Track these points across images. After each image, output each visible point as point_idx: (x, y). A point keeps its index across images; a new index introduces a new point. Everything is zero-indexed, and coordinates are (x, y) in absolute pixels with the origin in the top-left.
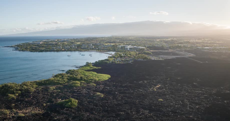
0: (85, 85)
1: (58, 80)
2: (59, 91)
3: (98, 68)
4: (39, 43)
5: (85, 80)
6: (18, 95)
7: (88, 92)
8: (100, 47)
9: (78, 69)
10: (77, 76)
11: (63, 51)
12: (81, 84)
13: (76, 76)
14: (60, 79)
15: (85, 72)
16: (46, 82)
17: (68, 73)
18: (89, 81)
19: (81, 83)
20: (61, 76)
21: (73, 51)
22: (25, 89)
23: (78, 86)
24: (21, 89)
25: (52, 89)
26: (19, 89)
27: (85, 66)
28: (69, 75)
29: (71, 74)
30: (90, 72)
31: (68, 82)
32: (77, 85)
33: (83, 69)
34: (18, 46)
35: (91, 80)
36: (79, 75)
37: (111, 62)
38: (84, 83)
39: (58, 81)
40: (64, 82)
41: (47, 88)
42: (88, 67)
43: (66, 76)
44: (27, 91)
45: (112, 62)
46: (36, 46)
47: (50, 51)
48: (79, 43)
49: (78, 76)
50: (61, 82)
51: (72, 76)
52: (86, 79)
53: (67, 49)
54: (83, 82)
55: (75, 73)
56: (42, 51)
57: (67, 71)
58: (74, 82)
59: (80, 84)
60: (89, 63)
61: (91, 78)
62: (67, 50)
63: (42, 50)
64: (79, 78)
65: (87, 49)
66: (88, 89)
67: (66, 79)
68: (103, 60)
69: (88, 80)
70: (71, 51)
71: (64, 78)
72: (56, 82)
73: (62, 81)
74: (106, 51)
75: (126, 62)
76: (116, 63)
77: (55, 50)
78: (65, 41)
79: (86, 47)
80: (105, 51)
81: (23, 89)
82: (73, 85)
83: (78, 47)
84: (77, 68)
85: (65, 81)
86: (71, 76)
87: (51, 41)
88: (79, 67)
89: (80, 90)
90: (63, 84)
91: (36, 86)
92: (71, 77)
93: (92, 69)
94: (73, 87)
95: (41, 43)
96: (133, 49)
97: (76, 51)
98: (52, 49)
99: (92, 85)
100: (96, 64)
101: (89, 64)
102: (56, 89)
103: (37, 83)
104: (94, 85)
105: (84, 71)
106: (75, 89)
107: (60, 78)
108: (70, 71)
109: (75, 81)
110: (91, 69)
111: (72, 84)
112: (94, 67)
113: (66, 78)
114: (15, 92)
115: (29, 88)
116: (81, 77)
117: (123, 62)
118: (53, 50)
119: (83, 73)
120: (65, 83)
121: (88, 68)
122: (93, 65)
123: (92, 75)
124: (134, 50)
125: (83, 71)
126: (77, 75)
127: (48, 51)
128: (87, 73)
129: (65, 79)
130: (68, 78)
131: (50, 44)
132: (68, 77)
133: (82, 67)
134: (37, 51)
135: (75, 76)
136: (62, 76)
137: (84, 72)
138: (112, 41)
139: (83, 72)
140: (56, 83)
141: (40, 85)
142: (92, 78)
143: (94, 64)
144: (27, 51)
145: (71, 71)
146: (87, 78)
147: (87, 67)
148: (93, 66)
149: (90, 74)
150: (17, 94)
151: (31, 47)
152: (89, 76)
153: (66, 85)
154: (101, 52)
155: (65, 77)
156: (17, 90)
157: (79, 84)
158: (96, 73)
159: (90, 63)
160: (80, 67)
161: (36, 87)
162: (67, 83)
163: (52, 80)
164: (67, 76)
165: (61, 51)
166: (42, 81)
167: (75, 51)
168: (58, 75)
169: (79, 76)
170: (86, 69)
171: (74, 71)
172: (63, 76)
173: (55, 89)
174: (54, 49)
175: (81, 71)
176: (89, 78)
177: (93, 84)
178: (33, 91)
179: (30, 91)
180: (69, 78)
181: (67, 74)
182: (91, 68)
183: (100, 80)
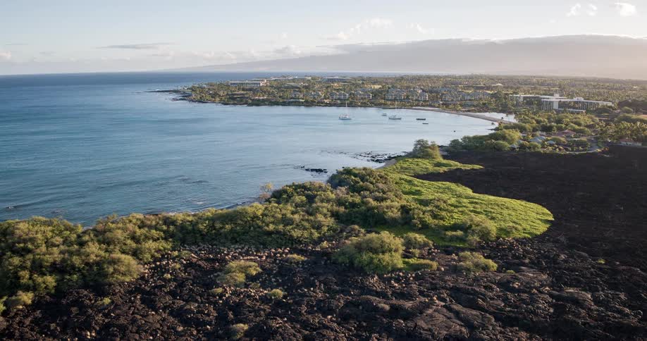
0: (435, 264)
1: (286, 221)
2: (279, 292)
3: (468, 167)
4: (257, 84)
5: (424, 228)
6: (29, 302)
7: (467, 323)
8: (448, 98)
9: (383, 167)
10: (383, 199)
11: (327, 105)
12: (407, 255)
13: (376, 199)
14: (296, 217)
15: (416, 181)
16: (218, 225)
17: (341, 183)
18: (449, 233)
19: (409, 244)
20: (304, 198)
21: (361, 106)
22: (87, 264)
23: (395, 269)
24: (63, 260)
25: (241, 278)
26: (54, 264)
27: (412, 155)
28: (342, 192)
29: (354, 189)
30: (439, 184)
31: (335, 235)
32: (387, 257)
33: (405, 166)
34: (193, 90)
35: (459, 233)
36: (391, 195)
37: (516, 145)
38: (426, 245)
39: (281, 227)
40: (316, 235)
41: (213, 261)
42: (426, 161)
43: (328, 201)
44: (96, 279)
45: (522, 146)
46: (247, 90)
47: (284, 104)
48: (377, 87)
49: (388, 203)
50: (296, 233)
51: (357, 199)
52: (428, 219)
53: (339, 99)
54: (420, 238)
55: (371, 186)
56: (257, 103)
57: (335, 172)
58: (370, 241)
59: (402, 249)
60: (430, 143)
61: (455, 216)
62: (339, 102)
63: (259, 100)
64: (395, 214)
65: (407, 101)
66: (456, 293)
67: (325, 215)
68: (482, 138)
69: (447, 228)
70: (351, 105)
71: (317, 208)
72: (271, 227)
73: (306, 224)
74: (475, 111)
75: (578, 150)
76: (537, 150)
77: (299, 102)
78: (333, 81)
79: (404, 95)
80: (469, 111)
81: (77, 261)
82: (365, 257)
83: (375, 96)
84: (377, 161)
85: (318, 227)
86: (350, 200)
87: (294, 80)
88: (386, 157)
89: (408, 304)
90: (307, 245)
91: (162, 245)
92: (353, 205)
93: (445, 169)
94: (361, 271)
95: (261, 85)
96: (574, 108)
97: (371, 107)
98: (292, 98)
99: (477, 265)
100: (456, 151)
101: (429, 150)
102: (263, 279)
103: (172, 228)
104: (485, 268)
105: (409, 178)
106: (378, 294)
107: (297, 206)
108: (348, 172)
109: (373, 235)
110: (442, 170)
111: (359, 248)
112: (452, 162)
113: (325, 211)
114: (24, 281)
115: (114, 262)
116: (405, 210)
117: (567, 150)
118: (292, 102)
119: (408, 187)
120: (320, 240)
121: (426, 165)
122: (446, 153)
123: (453, 201)
124: (577, 108)
125: (405, 177)
126: (381, 194)
127: (277, 104)
128: (430, 190)
129: (320, 218)
130: (335, 208)
131: (287, 88)
132: (340, 202)
133: (398, 158)
134: (243, 104)
135: (373, 203)
136: (307, 196)
137: (410, 182)
138: (482, 85)
139: (406, 181)
140: (270, 233)
141: (183, 242)
142: (458, 218)
143: (447, 151)
144: (214, 102)
145: (356, 175)
146: (435, 216)
147: (420, 160)
148: (445, 157)
149: (445, 197)
150: (27, 298)
151: (230, 93)
152: (442, 205)
153: (325, 253)
154: (456, 111)
155: (322, 201)
156: (38, 268)
157: (396, 251)
158: (469, 192)
159: (433, 147)
160: (390, 158)
161: (158, 251)
162: (329, 239)
163: (255, 217)
164: (333, 196)
165: (320, 104)
166: (201, 219)
167: (364, 105)
168: (289, 190)
169: (392, 206)
170: (418, 170)
171: (365, 175)
172: (311, 199)
173: (258, 276)
174: (299, 99)
175: (396, 176)
176: (444, 213)
177: (480, 258)
178: (127, 279)
179: (111, 280)
180: (342, 209)
181: (335, 186)
182: (439, 165)
183: (506, 232)
